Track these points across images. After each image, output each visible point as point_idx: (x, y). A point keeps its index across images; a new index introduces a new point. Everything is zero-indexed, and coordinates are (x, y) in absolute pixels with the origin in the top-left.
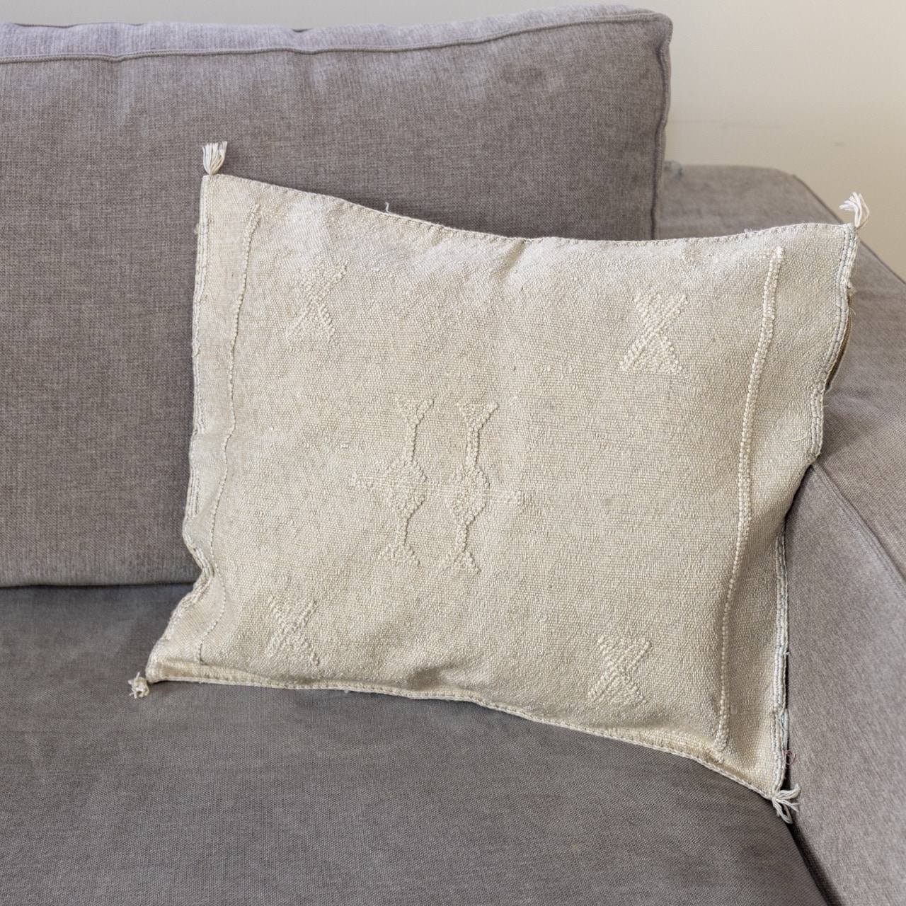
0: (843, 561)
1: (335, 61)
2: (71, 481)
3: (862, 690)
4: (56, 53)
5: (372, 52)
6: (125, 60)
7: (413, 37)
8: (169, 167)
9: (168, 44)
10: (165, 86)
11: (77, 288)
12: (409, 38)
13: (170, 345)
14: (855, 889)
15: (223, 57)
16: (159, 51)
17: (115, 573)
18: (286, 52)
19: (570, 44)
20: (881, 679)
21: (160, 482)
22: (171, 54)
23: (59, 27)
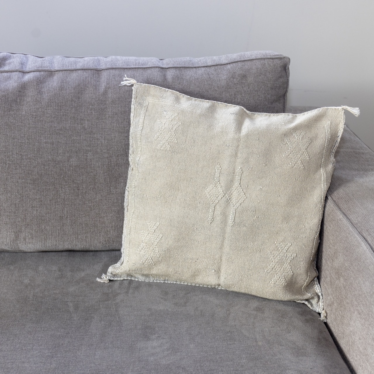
0: (352, 246)
1: (175, 71)
2: (83, 215)
3: (358, 290)
4: (79, 67)
5: (187, 68)
6: (103, 70)
7: (201, 62)
8: (118, 107)
9: (117, 65)
10: (117, 79)
11: (86, 148)
13: (117, 168)
14: (356, 358)
15: (136, 69)
16: (114, 67)
17: (97, 247)
18: (158, 68)
19: (255, 66)
20: (365, 286)
21: (113, 215)
22: (118, 68)
23: (79, 58)
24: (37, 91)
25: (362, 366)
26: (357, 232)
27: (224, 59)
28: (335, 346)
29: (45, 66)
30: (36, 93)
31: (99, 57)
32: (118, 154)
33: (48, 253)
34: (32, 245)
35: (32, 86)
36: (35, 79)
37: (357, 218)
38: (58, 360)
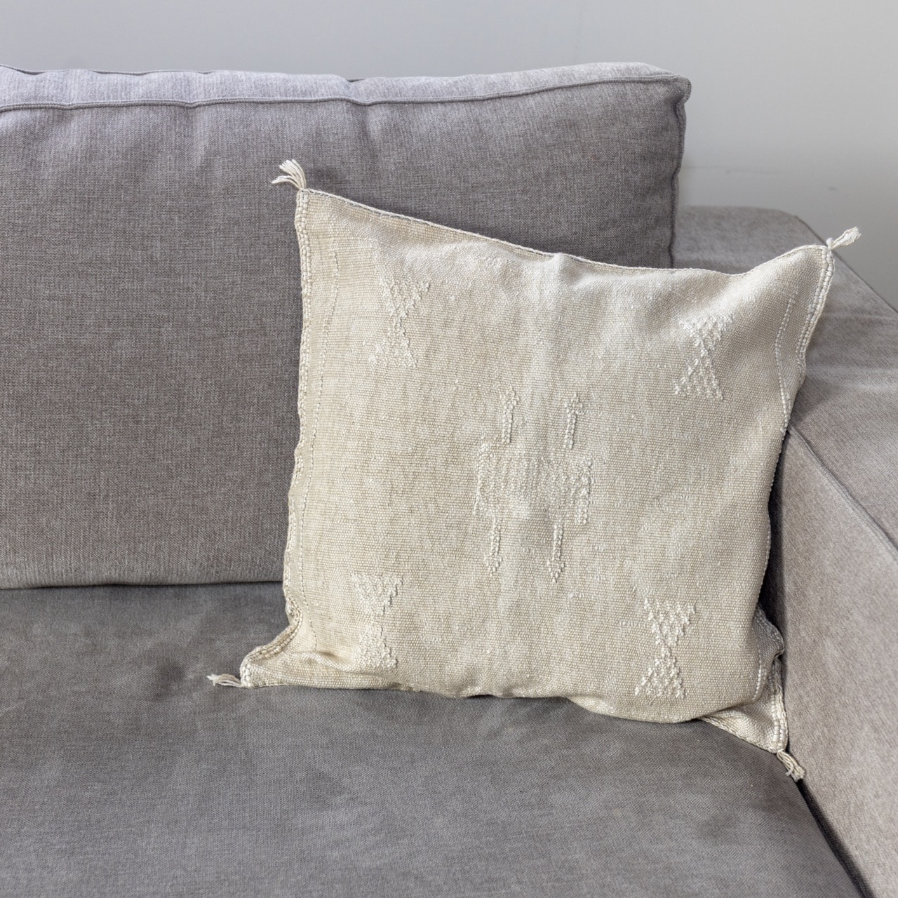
0: (854, 554)
1: (388, 112)
2: (149, 489)
3: (872, 668)
4: (137, 99)
5: (421, 103)
6: (199, 106)
7: (458, 88)
8: (241, 205)
9: (238, 93)
10: (237, 131)
11: (157, 313)
12: (454, 89)
13: (240, 366)
14: (866, 847)
15: (288, 105)
16: (229, 98)
17: (186, 574)
18: (345, 102)
19: (600, 99)
20: (891, 656)
21: (229, 490)
22: (240, 102)
23: (134, 74)
24: (25, 160)
25: (884, 864)
26: (867, 517)
27: (517, 81)
28: (812, 818)
29: (46, 95)
30: (24, 166)
31: (188, 74)
32: (242, 329)
33: (57, 591)
34: (15, 571)
35: (12, 149)
36: (18, 129)
37: (866, 483)
38: (86, 861)
